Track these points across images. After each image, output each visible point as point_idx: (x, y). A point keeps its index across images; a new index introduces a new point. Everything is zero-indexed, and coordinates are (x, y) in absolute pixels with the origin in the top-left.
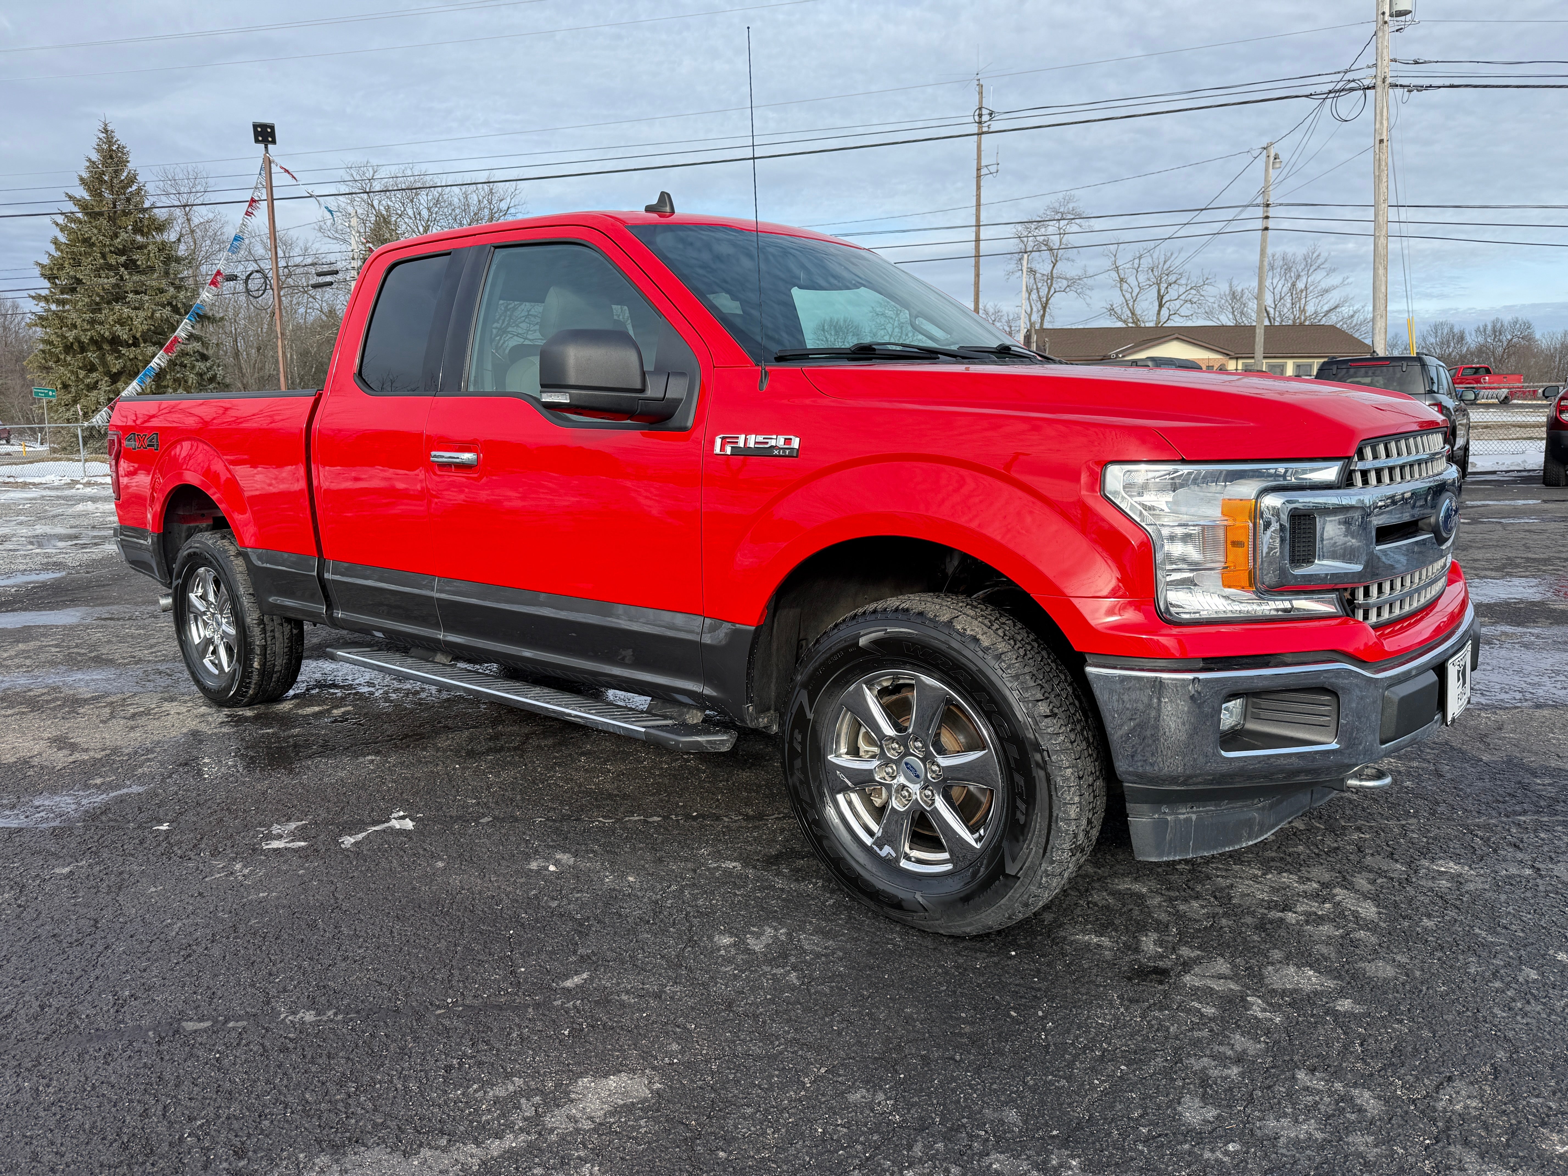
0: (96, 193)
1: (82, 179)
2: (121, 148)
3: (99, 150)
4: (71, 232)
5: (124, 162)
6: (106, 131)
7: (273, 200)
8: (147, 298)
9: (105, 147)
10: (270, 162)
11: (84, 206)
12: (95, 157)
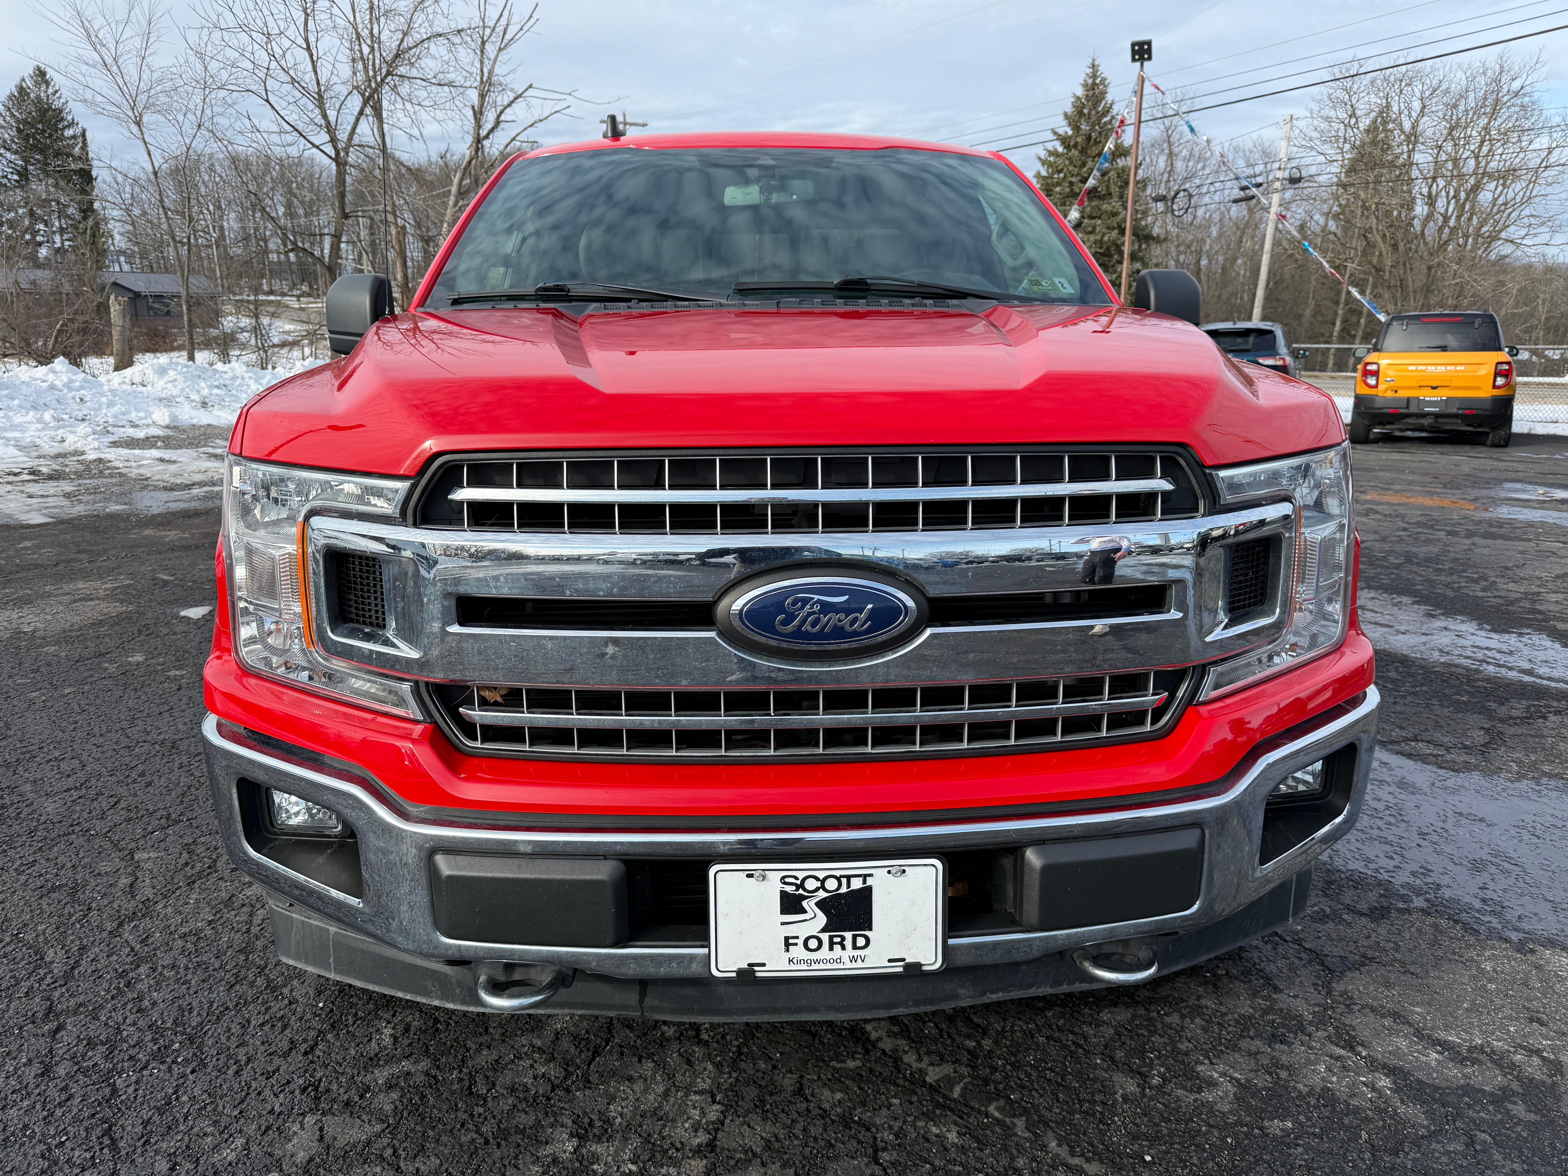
0: (1076, 128)
1: (1066, 114)
2: (1104, 80)
3: (1085, 85)
4: (1050, 165)
5: (1103, 93)
6: (1093, 66)
7: (1140, 122)
8: (1099, 222)
9: (1090, 81)
10: (1143, 81)
11: (1064, 140)
12: (1080, 92)
